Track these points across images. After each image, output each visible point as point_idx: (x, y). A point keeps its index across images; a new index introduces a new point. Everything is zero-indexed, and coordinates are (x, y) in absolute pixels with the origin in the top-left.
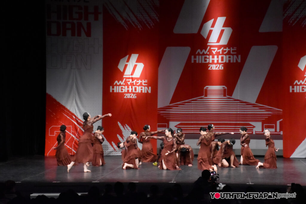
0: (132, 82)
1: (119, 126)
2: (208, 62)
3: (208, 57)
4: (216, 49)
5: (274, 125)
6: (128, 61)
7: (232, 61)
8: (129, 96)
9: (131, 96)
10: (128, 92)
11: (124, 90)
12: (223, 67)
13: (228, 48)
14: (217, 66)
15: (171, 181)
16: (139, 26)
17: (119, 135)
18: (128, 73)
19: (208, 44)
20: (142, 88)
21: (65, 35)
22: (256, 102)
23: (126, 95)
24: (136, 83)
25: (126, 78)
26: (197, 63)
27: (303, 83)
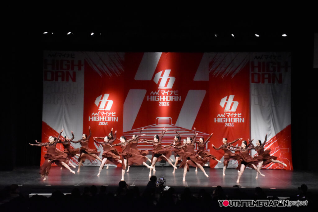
0: (105, 114)
1: (94, 145)
2: (158, 100)
3: (158, 97)
4: (164, 91)
6: (102, 99)
7: (175, 100)
9: (103, 123)
10: (102, 121)
11: (98, 119)
12: (169, 104)
13: (173, 91)
14: (165, 103)
15: (132, 185)
16: (110, 75)
18: (102, 107)
19: (159, 88)
20: (112, 118)
21: (57, 80)
23: (100, 123)
24: (108, 114)
25: (101, 111)
26: (151, 101)
27: (223, 116)
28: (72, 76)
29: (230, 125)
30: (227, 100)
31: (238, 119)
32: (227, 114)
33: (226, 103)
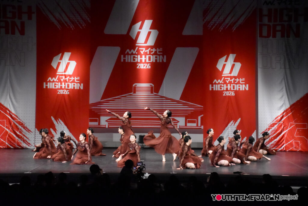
0: (65, 79)
1: (52, 120)
2: (136, 61)
3: (136, 56)
4: (144, 49)
5: (196, 120)
6: (61, 59)
7: (158, 61)
8: (62, 92)
9: (64, 92)
10: (61, 88)
11: (57, 86)
12: (150, 66)
13: (155, 49)
14: (145, 65)
16: (72, 26)
17: (52, 129)
18: (61, 70)
19: (137, 45)
20: (75, 85)
22: (180, 99)
23: (59, 91)
24: (69, 80)
25: (60, 75)
26: (126, 62)
27: (221, 82)
28: (20, 28)
29: (229, 93)
30: (226, 61)
31: (241, 85)
32: (226, 79)
33: (224, 65)
